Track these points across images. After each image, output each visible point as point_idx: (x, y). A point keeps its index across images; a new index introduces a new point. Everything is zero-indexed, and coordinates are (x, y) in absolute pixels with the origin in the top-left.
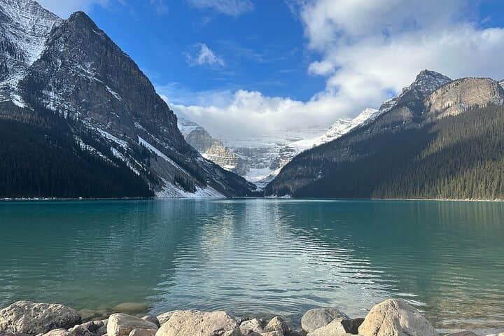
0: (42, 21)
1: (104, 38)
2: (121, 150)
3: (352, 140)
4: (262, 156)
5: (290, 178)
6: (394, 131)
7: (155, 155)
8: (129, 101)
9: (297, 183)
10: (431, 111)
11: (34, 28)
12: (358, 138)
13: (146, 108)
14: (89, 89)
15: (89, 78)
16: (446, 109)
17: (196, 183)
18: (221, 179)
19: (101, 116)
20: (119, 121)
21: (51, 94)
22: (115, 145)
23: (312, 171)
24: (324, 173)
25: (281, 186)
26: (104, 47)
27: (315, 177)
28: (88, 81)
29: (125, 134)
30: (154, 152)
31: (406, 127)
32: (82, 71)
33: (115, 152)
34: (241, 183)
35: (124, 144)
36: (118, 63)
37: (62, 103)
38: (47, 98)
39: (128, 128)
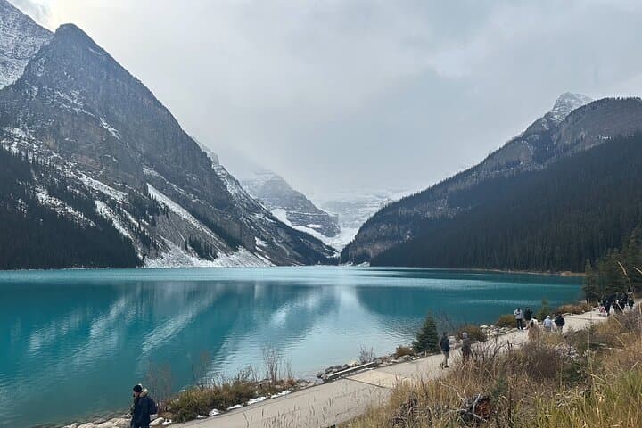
0: (29, 40)
1: (104, 58)
2: (112, 204)
3: (451, 189)
4: (357, 212)
5: (370, 240)
6: (507, 175)
7: (167, 211)
8: (140, 140)
9: (378, 247)
10: (559, 146)
11: (16, 49)
12: (460, 186)
13: (165, 149)
14: (76, 125)
15: (76, 109)
16: (578, 142)
17: (220, 247)
18: (284, 242)
19: (91, 160)
20: (116, 166)
21: (17, 131)
22: (103, 198)
23: (399, 229)
24: (414, 233)
25: (360, 250)
26: (103, 70)
27: (402, 238)
28: (74, 114)
29: (125, 184)
30: (166, 207)
31: (524, 169)
32: (66, 102)
33: (101, 207)
34: (314, 247)
35: (119, 196)
36: (124, 91)
37: (30, 143)
38: (10, 137)
39: (130, 176)
